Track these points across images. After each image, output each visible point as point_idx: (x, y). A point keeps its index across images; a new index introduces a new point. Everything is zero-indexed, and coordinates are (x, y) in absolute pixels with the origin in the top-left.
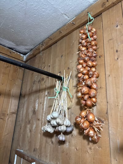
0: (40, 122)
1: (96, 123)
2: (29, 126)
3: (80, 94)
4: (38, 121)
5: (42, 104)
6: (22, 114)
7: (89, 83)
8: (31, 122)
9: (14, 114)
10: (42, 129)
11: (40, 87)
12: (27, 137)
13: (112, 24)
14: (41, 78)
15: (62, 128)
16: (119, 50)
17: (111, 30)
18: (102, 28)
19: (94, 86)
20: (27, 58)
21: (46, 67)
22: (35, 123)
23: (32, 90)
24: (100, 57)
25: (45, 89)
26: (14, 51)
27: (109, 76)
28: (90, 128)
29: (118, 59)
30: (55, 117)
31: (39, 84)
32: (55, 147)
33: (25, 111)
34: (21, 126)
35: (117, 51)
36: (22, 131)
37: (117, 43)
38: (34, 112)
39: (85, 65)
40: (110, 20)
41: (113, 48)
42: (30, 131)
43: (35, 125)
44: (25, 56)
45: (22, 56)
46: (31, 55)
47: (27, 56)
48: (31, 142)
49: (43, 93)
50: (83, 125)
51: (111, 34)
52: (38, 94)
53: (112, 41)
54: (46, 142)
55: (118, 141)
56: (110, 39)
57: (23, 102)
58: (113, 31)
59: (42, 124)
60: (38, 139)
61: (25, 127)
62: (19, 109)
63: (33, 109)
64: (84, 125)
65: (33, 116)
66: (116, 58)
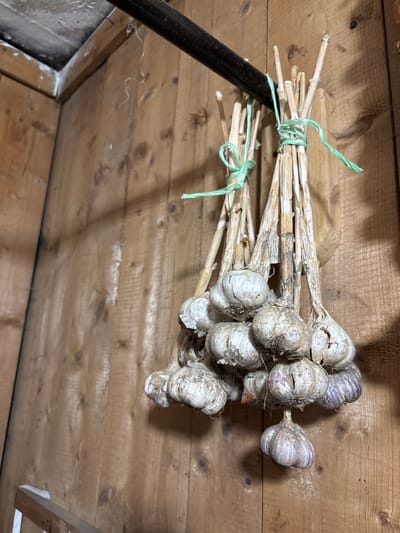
0: (132, 356)
2: (75, 379)
4: (121, 354)
5: (139, 269)
6: (48, 326)
8: (86, 359)
9: (10, 328)
10: (149, 389)
11: (130, 188)
12: (67, 428)
14: (134, 146)
15: (299, 381)
20: (67, 80)
21: (155, 91)
22: (106, 361)
23: (90, 210)
25: (154, 195)
26: (6, 45)
30: (248, 301)
31: (123, 177)
32: (223, 491)
33: (58, 312)
34: (41, 380)
36: (45, 400)
38: (101, 311)
42: (82, 401)
43: (105, 374)
44: (57, 74)
45: (44, 74)
46: (87, 58)
47: (70, 69)
48: (85, 455)
49: (145, 213)
52: (119, 225)
54: (168, 458)
57: (52, 272)
59: (139, 365)
60: (122, 440)
61: (61, 383)
62: (35, 306)
63: (94, 296)
65: (95, 331)
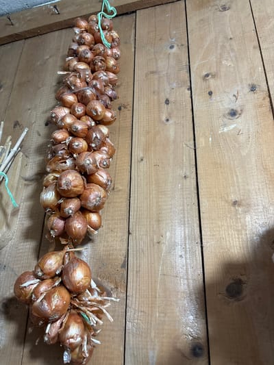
1: (91, 297)
3: (49, 196)
7: (88, 162)
13: (161, 39)
16: (172, 99)
17: (154, 52)
18: (133, 42)
19: (102, 176)
24: (120, 109)
27: (142, 160)
28: (71, 315)
29: (167, 120)
35: (167, 102)
37: (169, 84)
39: (80, 110)
40: (156, 31)
41: (158, 93)
50: (46, 304)
51: (157, 60)
53: (156, 76)
55: (151, 354)
56: (152, 70)
58: (162, 56)
64: (49, 303)
66: (164, 118)
